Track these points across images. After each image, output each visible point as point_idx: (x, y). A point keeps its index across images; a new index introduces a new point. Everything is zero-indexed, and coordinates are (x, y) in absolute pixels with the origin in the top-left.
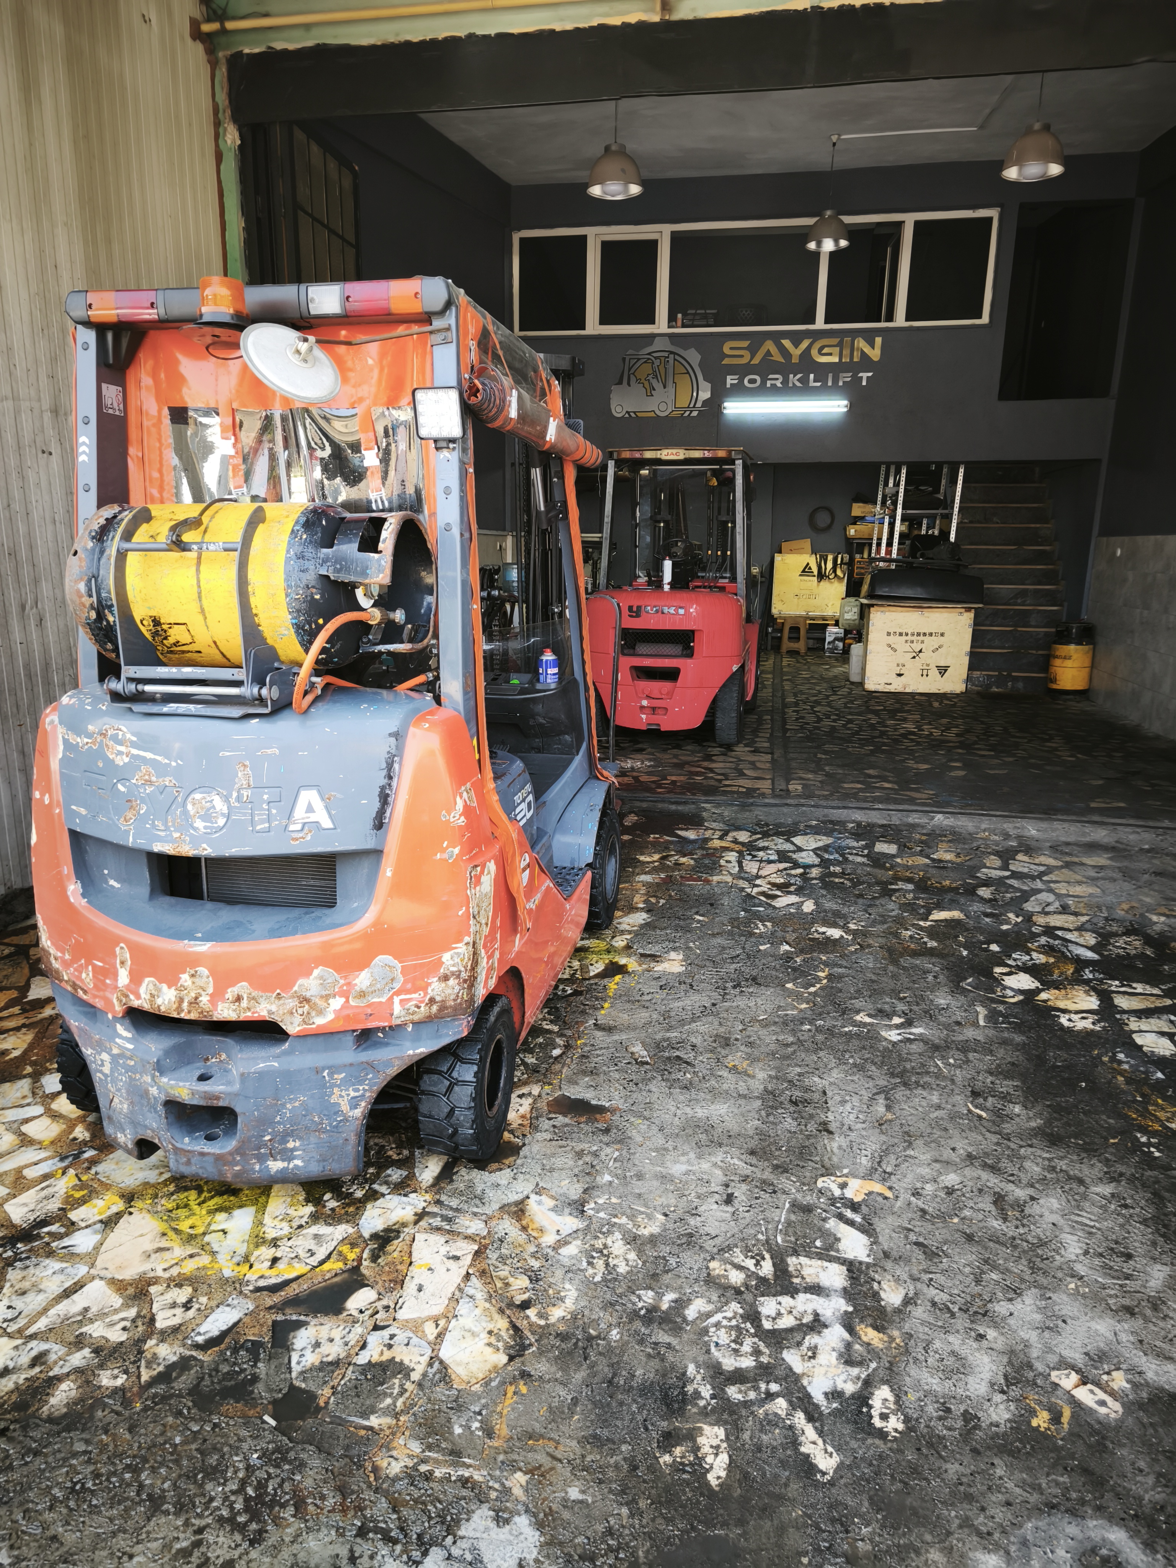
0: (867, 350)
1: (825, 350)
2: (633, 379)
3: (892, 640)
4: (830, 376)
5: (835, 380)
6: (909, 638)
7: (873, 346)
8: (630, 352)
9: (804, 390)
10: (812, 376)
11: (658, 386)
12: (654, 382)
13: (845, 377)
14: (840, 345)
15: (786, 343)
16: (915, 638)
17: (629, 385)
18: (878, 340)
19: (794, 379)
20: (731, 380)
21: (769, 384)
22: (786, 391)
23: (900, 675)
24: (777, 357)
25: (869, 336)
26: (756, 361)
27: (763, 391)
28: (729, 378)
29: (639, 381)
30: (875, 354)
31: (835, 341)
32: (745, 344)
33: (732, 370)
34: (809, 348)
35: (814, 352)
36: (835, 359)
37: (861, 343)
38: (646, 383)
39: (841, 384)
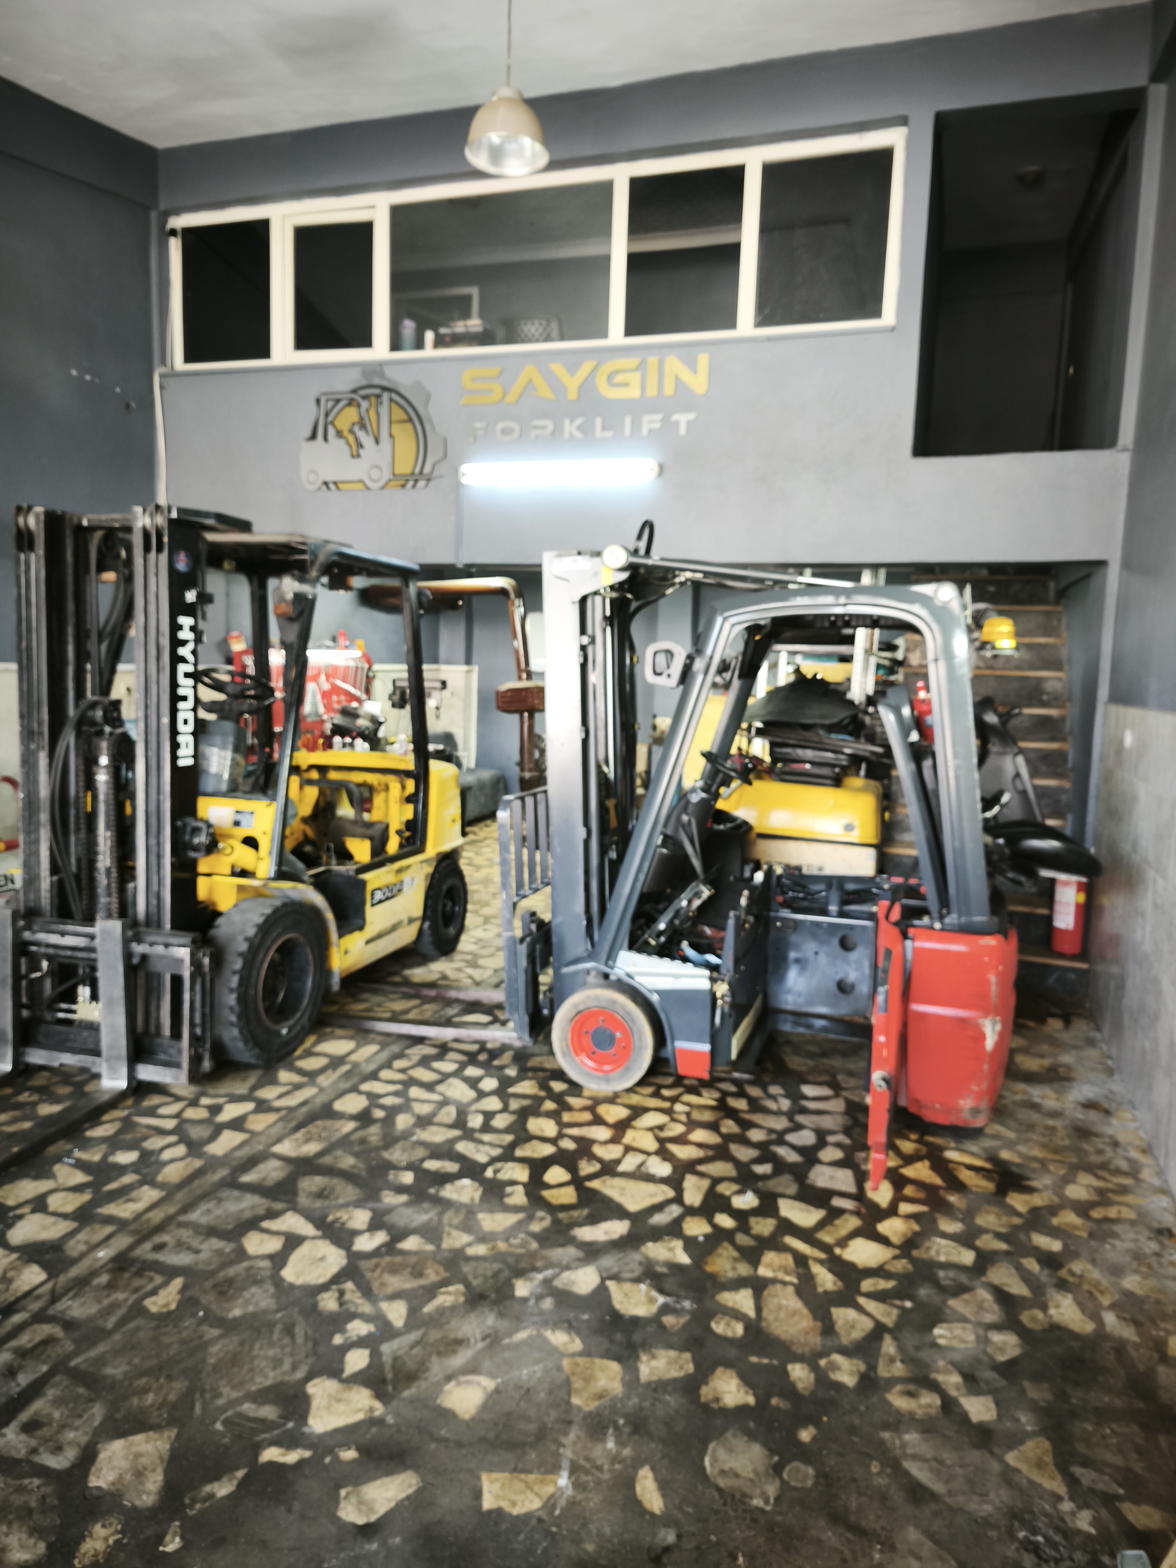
2: (331, 431)
5: (636, 425)
9: (588, 443)
11: (367, 440)
12: (361, 435)
13: (651, 422)
17: (326, 439)
18: (703, 360)
19: (569, 427)
21: (532, 435)
24: (543, 390)
25: (691, 353)
26: (513, 396)
29: (339, 434)
30: (699, 383)
31: (632, 362)
32: (493, 372)
33: (475, 413)
34: (592, 376)
35: (601, 383)
36: (634, 392)
38: (351, 437)
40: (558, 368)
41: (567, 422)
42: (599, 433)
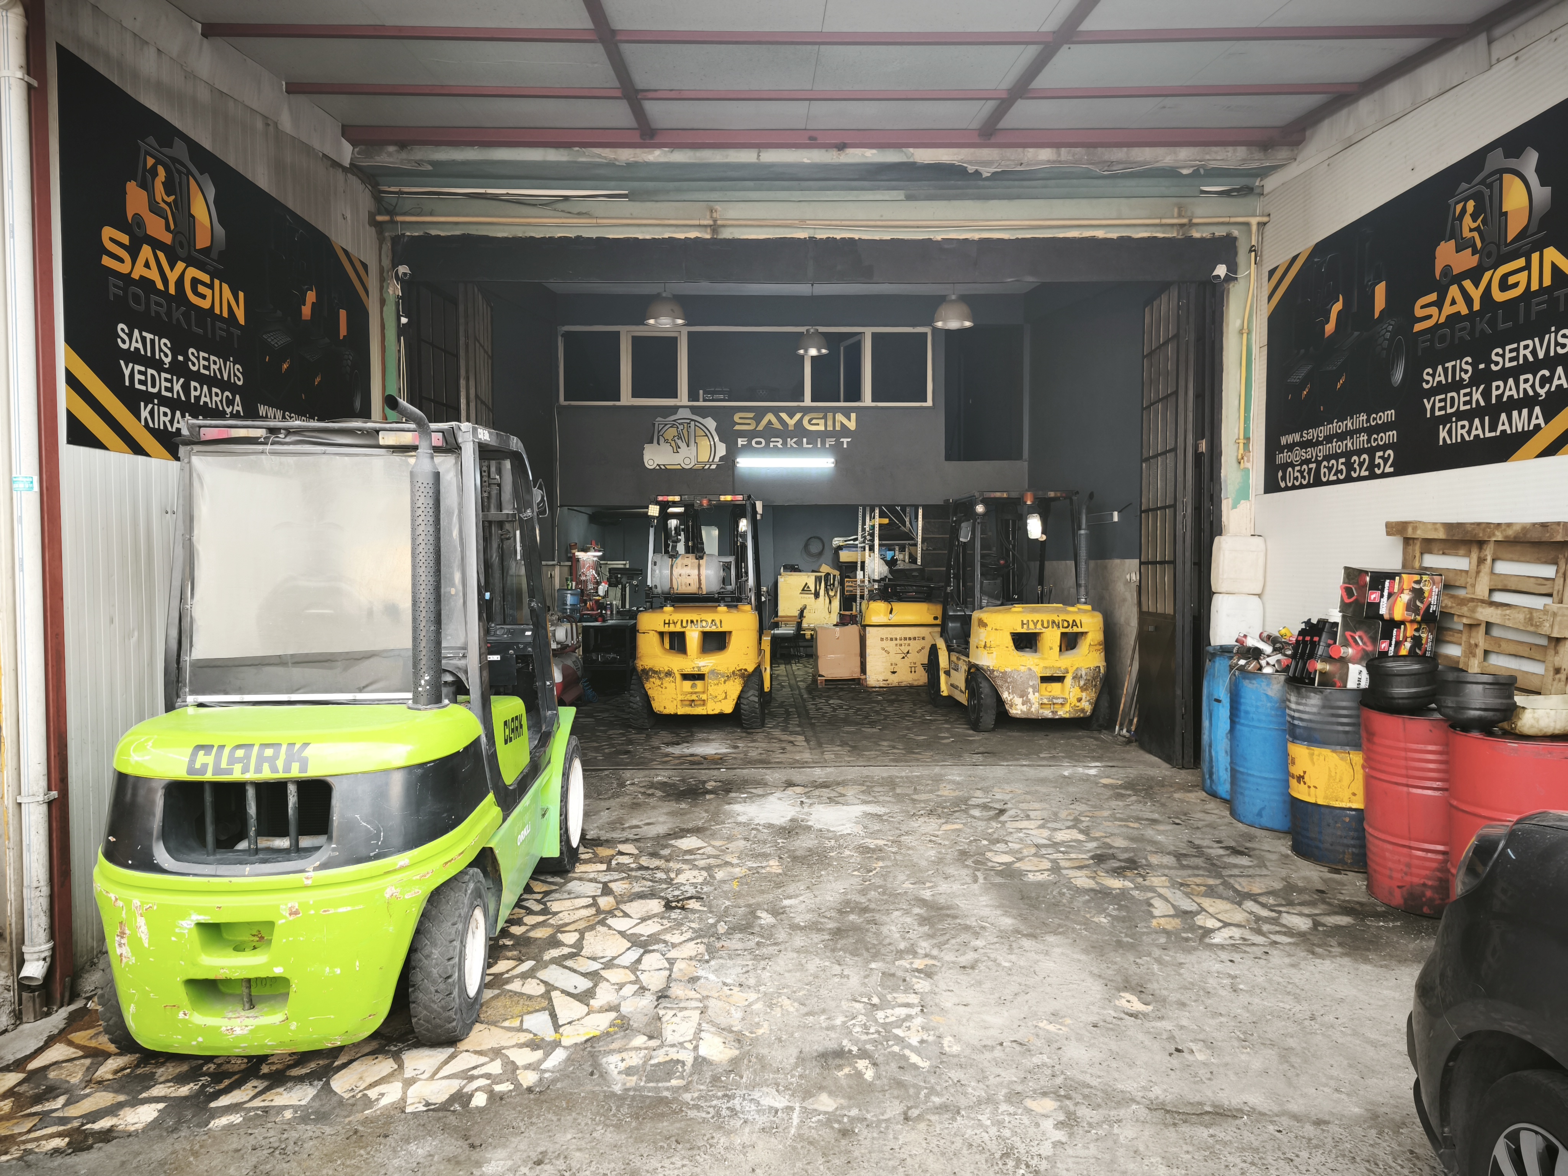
0: (845, 422)
1: (814, 421)
2: (661, 439)
3: (885, 644)
4: (819, 440)
5: (823, 443)
6: (898, 642)
7: (850, 420)
8: (659, 419)
9: (799, 450)
10: (805, 440)
11: (683, 445)
12: (679, 442)
13: (830, 442)
14: (825, 418)
15: (784, 416)
16: (903, 642)
17: (658, 444)
18: (853, 416)
19: (791, 442)
20: (741, 442)
21: (772, 445)
22: (785, 450)
23: (894, 673)
24: (777, 424)
25: (846, 412)
26: (760, 428)
27: (767, 450)
28: (740, 440)
29: (667, 441)
30: (852, 425)
31: (821, 415)
32: (751, 415)
33: (742, 434)
34: (801, 419)
35: (805, 422)
36: (821, 428)
37: (840, 417)
38: (673, 444)
39: (827, 446)
42: (805, 445)
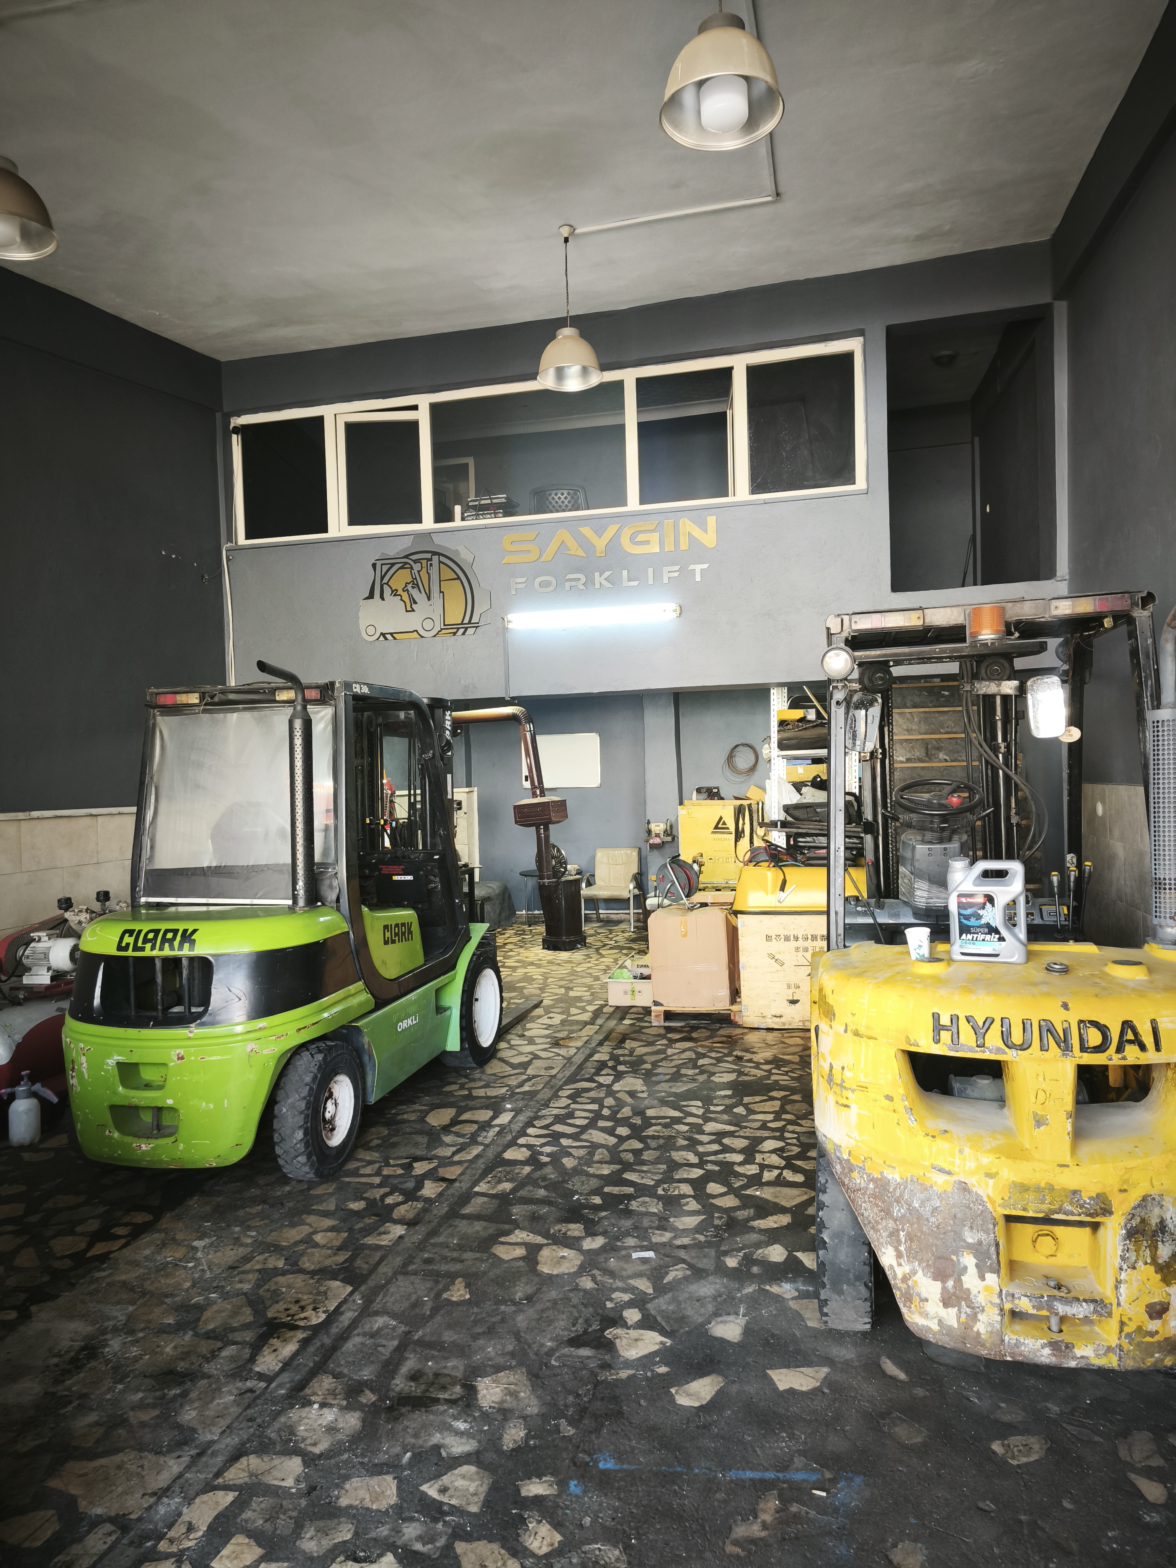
0: (697, 533)
1: (641, 538)
2: (387, 591)
3: (776, 946)
4: (650, 571)
5: (657, 576)
6: (801, 943)
7: (705, 530)
9: (616, 592)
10: (625, 573)
11: (419, 597)
12: (415, 593)
13: (669, 572)
14: (660, 530)
16: (809, 944)
17: (382, 598)
18: (712, 521)
19: (599, 579)
20: (516, 584)
21: (567, 586)
22: (592, 594)
23: (794, 1002)
24: (575, 549)
25: (698, 517)
26: (548, 555)
28: (513, 582)
29: (394, 593)
30: (709, 539)
31: (651, 525)
32: (532, 536)
33: (517, 570)
34: (617, 536)
35: (625, 541)
36: (654, 549)
38: (405, 595)
39: (666, 581)
40: (587, 531)
41: (597, 574)
42: (626, 583)
